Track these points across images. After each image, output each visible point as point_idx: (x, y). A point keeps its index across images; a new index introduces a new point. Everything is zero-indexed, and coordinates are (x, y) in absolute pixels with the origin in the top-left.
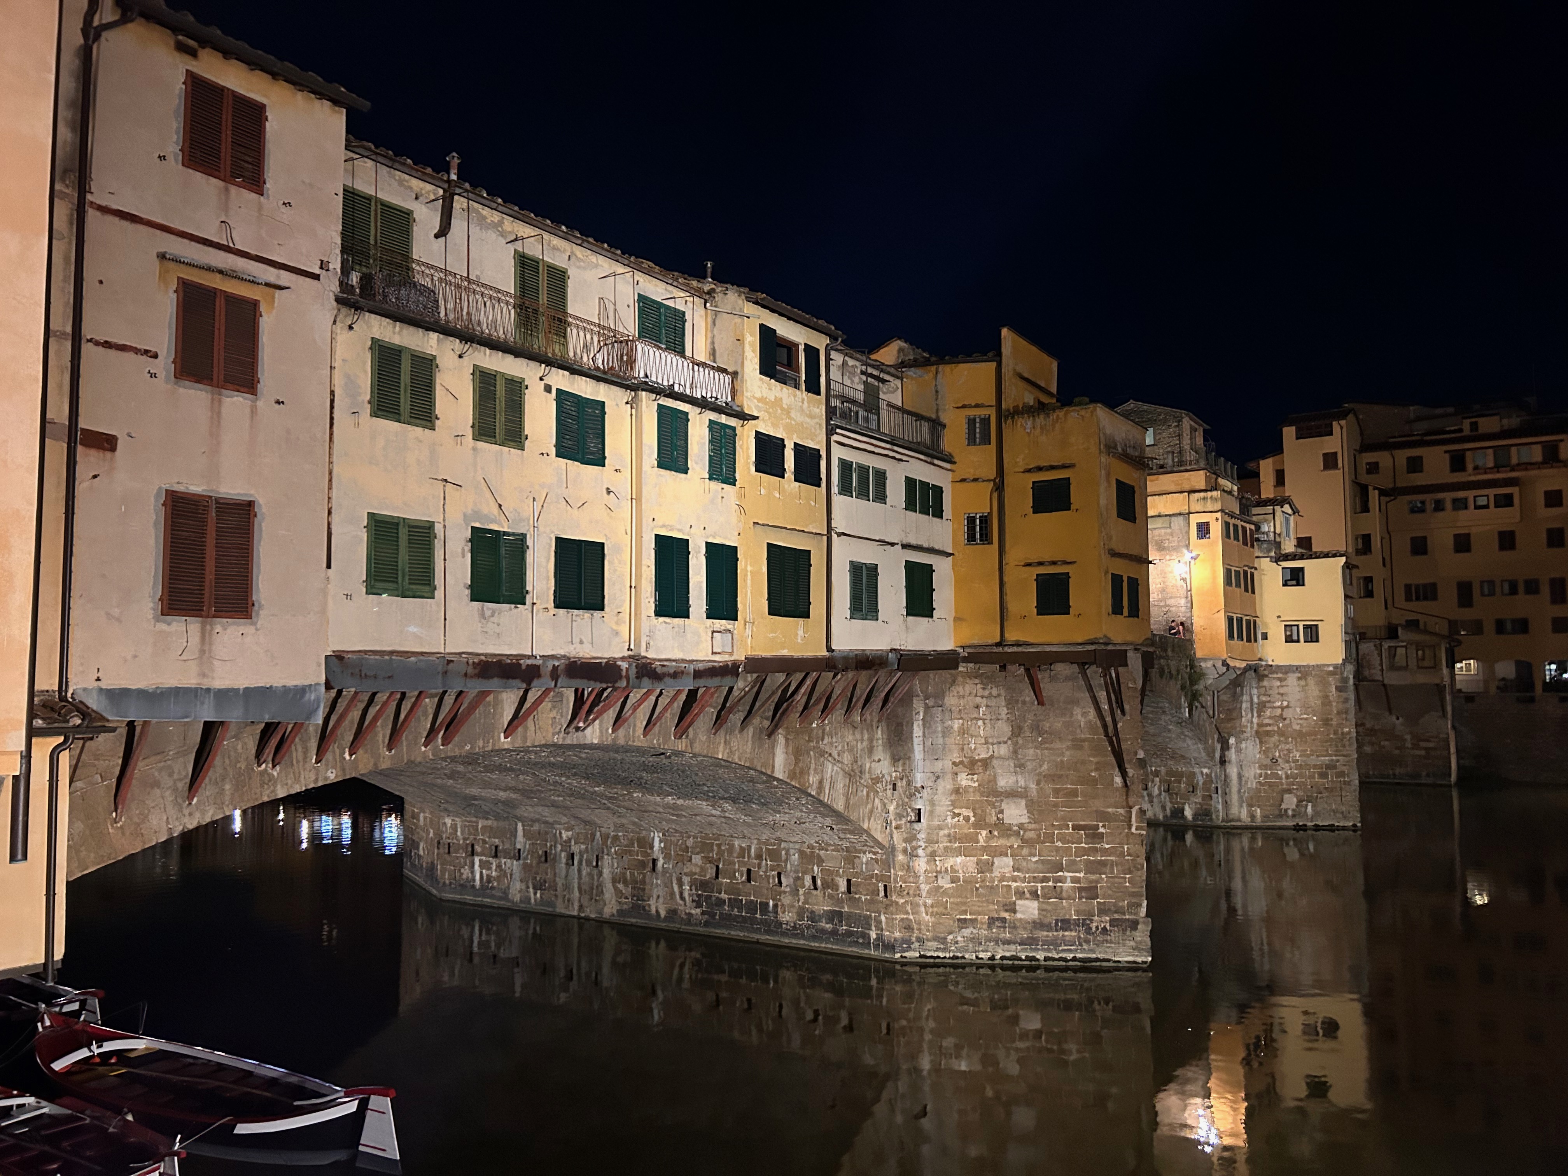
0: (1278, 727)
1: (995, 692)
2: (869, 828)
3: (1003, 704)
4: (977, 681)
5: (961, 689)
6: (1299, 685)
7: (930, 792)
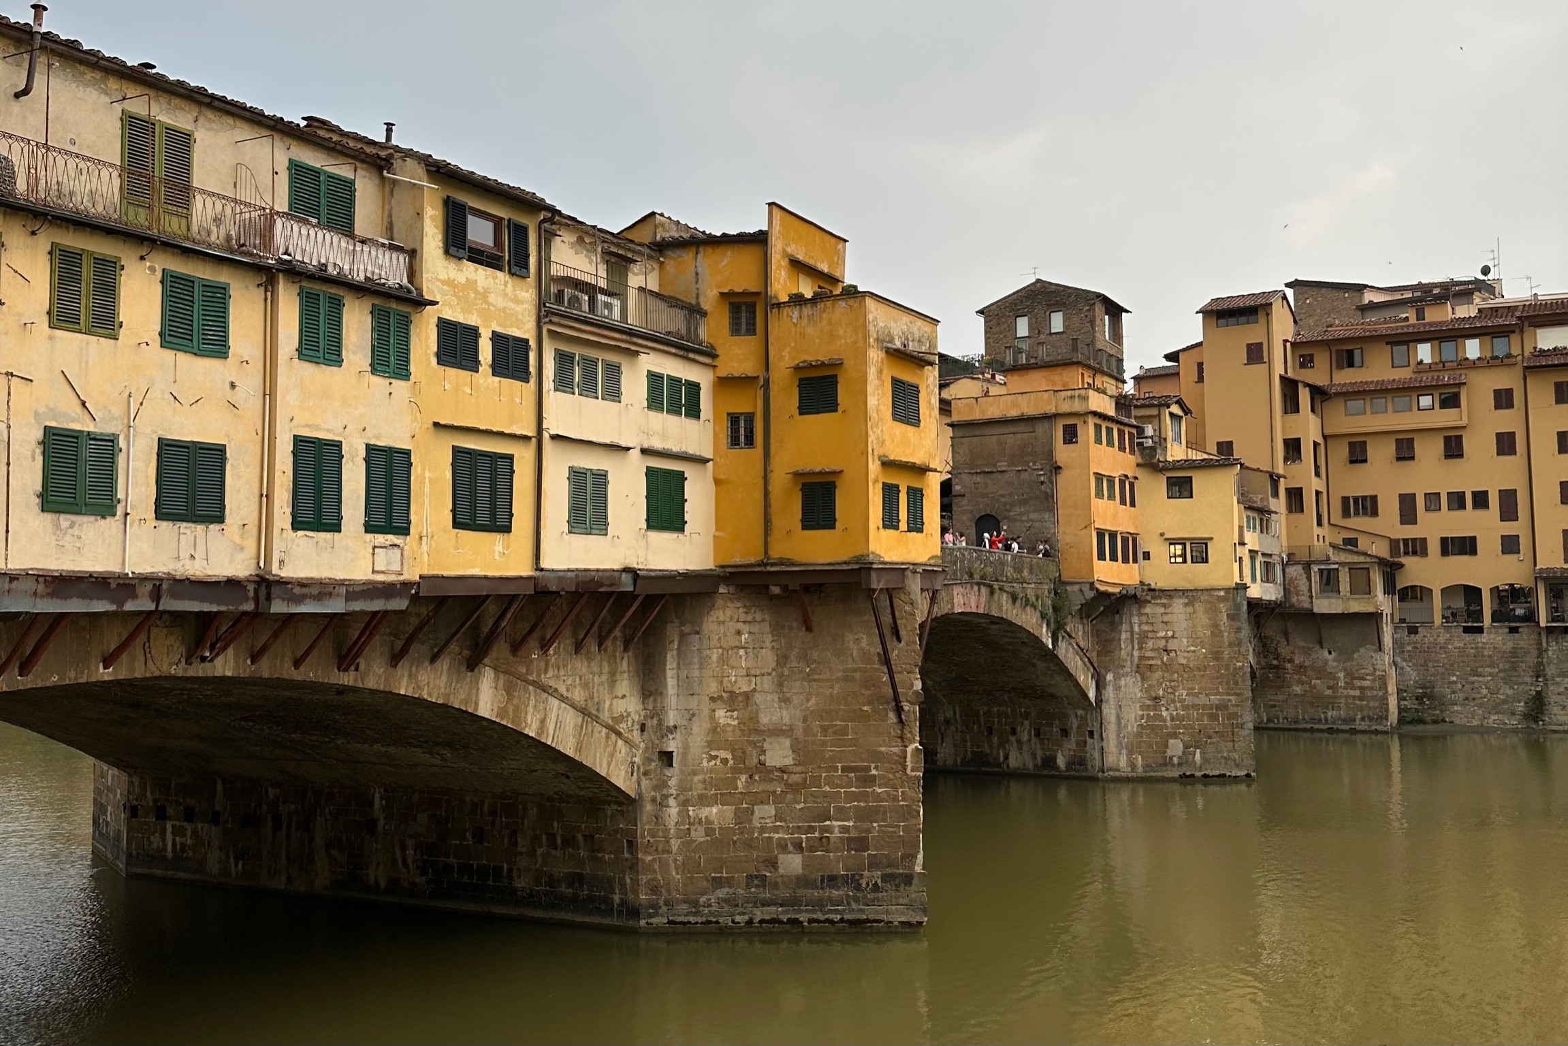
0: (1162, 661)
1: (758, 617)
2: (608, 773)
3: (768, 629)
4: (739, 604)
5: (720, 614)
6: (1185, 613)
7: (684, 732)
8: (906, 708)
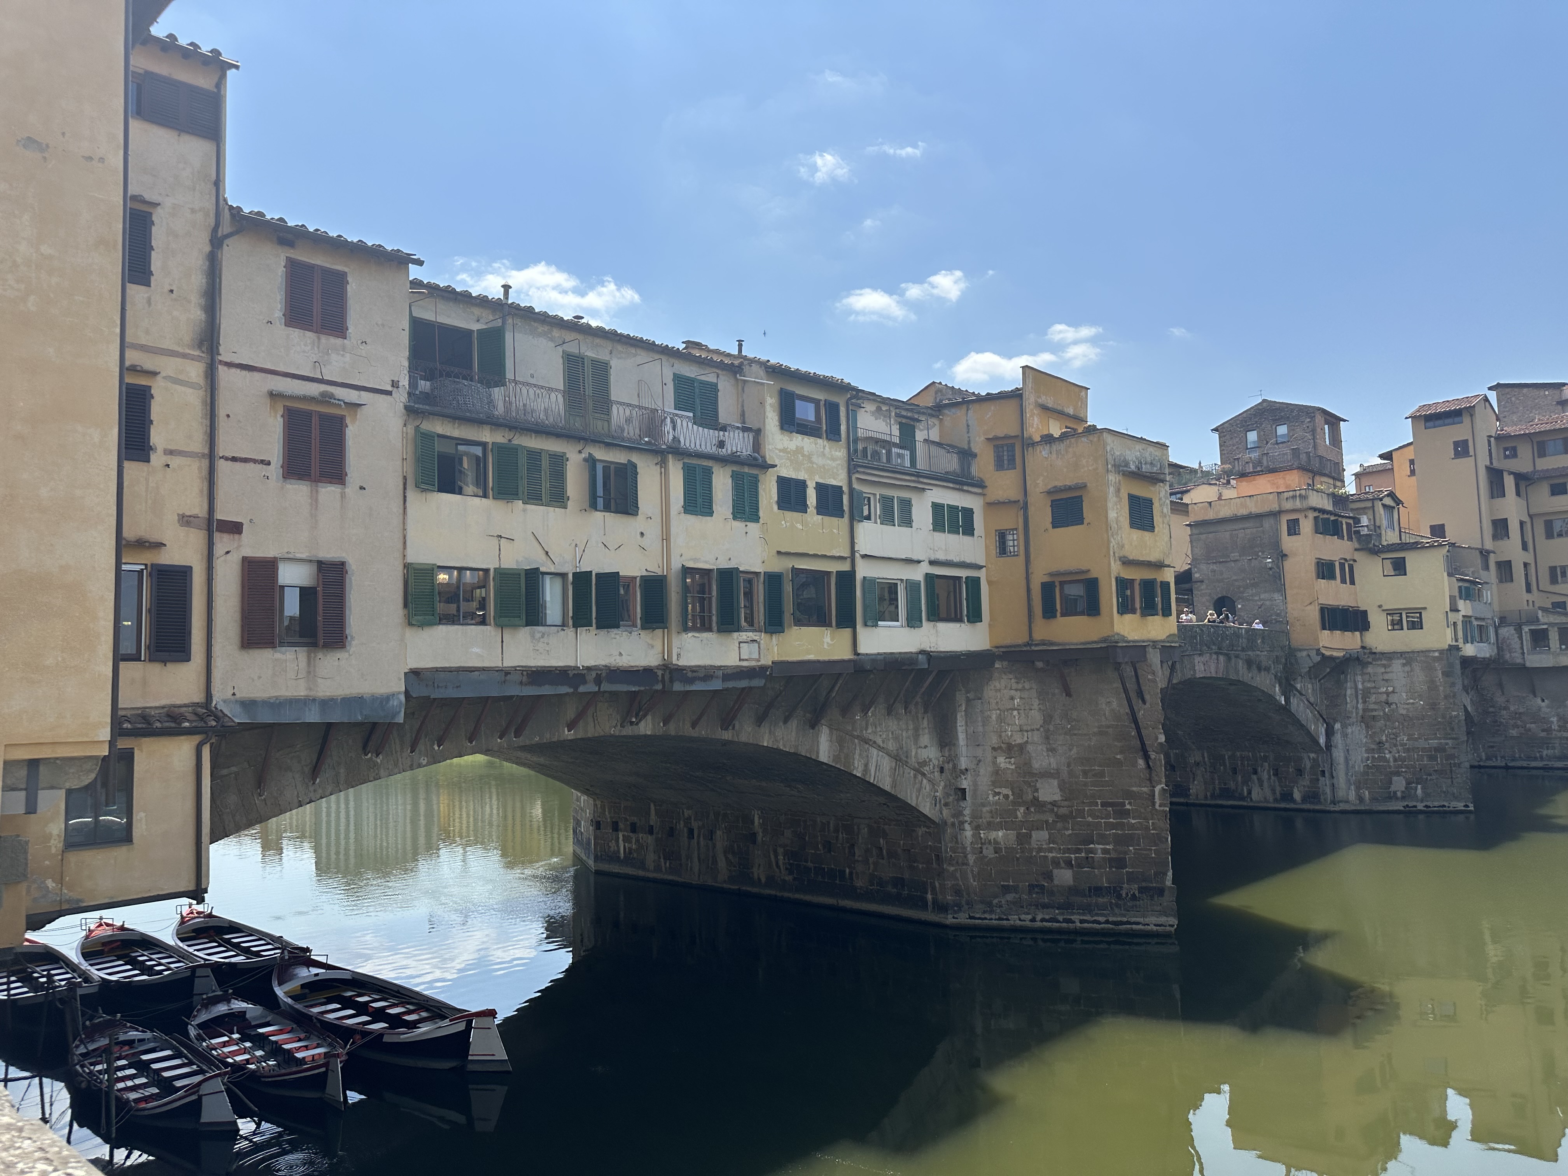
0: (1384, 712)
1: (1027, 686)
2: (917, 804)
3: (1035, 696)
4: (1011, 676)
5: (997, 684)
6: (1403, 671)
7: (973, 773)
8: (1153, 757)
